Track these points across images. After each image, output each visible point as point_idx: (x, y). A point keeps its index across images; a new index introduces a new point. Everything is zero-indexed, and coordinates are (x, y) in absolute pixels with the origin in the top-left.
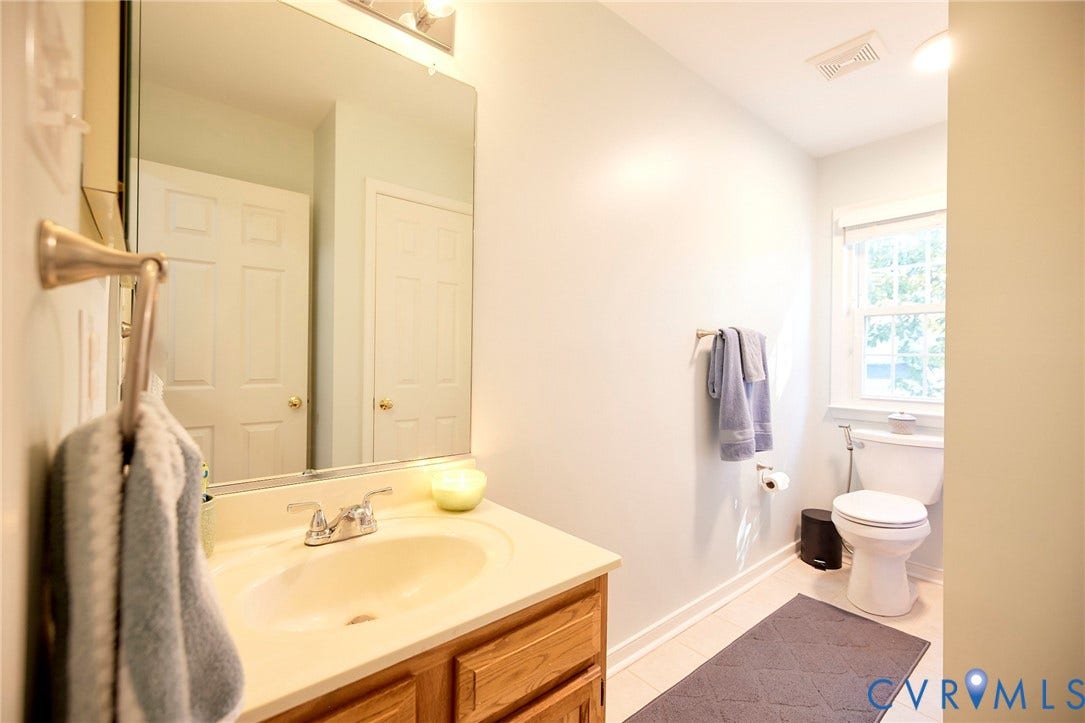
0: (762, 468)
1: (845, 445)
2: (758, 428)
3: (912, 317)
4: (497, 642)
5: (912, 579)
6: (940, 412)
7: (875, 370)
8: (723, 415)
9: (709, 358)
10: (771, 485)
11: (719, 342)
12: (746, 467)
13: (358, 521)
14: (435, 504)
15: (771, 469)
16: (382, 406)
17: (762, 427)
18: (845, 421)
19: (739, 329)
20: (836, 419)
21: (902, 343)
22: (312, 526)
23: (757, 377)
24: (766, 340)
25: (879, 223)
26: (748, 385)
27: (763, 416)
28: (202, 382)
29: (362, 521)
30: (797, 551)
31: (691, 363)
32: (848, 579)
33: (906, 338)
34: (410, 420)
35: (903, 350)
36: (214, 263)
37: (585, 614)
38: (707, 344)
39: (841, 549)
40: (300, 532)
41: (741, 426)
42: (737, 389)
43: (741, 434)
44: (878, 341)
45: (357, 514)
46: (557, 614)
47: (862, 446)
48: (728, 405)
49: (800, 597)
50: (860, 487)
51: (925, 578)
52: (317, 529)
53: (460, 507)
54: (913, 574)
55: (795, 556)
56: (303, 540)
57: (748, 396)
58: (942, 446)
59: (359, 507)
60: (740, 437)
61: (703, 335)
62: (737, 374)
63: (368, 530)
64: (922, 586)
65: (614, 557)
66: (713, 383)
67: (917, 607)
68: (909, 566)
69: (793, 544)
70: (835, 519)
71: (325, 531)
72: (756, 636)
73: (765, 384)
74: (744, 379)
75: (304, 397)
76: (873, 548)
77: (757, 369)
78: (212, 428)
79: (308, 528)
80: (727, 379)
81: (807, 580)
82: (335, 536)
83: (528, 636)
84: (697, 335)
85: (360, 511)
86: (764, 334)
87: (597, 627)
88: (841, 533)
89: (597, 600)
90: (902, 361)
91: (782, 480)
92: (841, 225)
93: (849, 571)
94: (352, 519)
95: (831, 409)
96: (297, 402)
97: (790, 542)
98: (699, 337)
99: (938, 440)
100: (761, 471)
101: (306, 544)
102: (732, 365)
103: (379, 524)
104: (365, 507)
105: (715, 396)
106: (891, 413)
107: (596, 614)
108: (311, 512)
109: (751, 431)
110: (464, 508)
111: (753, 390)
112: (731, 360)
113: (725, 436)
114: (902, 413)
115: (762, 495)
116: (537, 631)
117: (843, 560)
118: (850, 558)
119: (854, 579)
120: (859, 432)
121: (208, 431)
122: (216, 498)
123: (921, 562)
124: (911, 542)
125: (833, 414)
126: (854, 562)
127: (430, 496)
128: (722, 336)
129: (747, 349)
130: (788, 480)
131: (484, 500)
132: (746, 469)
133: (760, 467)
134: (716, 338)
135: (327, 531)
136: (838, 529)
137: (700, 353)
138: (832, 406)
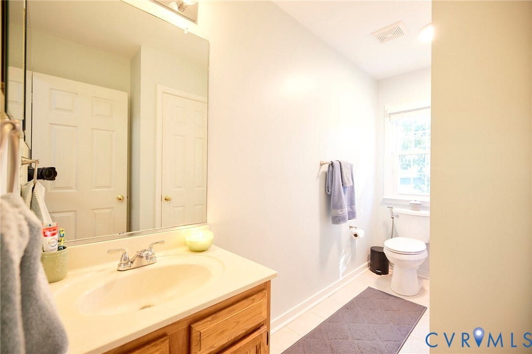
0: (352, 227)
1: (390, 216)
2: (350, 209)
3: (424, 156)
4: (212, 316)
5: (420, 278)
6: (428, 199)
7: (404, 180)
8: (333, 202)
9: (326, 175)
10: (356, 235)
11: (331, 167)
12: (344, 227)
13: (145, 258)
14: (187, 248)
15: (356, 228)
16: (166, 199)
17: (351, 208)
18: (390, 204)
19: (340, 161)
20: (387, 204)
21: (419, 168)
22: (121, 261)
23: (349, 184)
24: (353, 167)
25: (405, 112)
26: (344, 188)
27: (352, 203)
28: (70, 188)
29: (147, 258)
30: (368, 267)
31: (318, 178)
32: (391, 279)
33: (421, 166)
34: (180, 206)
35: (419, 171)
36: (76, 127)
37: (259, 300)
38: (325, 168)
39: (388, 265)
40: (115, 264)
41: (341, 207)
42: (339, 189)
43: (341, 211)
44: (408, 167)
45: (144, 255)
46: (244, 301)
47: (398, 216)
48: (335, 198)
49: (369, 288)
50: (397, 236)
51: (425, 277)
52: (124, 262)
53: (200, 250)
54: (419, 276)
55: (368, 269)
56: (116, 268)
57: (345, 193)
58: (429, 216)
59: (145, 250)
60: (341, 213)
61: (323, 164)
62: (339, 183)
63: (152, 262)
64: (424, 281)
65: (274, 272)
66: (328, 187)
67: (422, 291)
68: (418, 272)
69: (367, 263)
70: (385, 251)
71: (128, 263)
72: (348, 307)
73: (352, 188)
74: (343, 185)
75: (125, 196)
76: (403, 264)
77: (349, 180)
78: (75, 211)
79: (119, 262)
80: (335, 185)
81: (372, 280)
82: (134, 265)
83: (229, 312)
84: (321, 164)
85: (146, 252)
86: (352, 164)
87: (265, 307)
88: (388, 258)
89: (265, 294)
90: (419, 176)
91: (361, 233)
92: (388, 112)
93: (392, 275)
94: (142, 257)
95: (384, 199)
96: (122, 198)
97: (365, 262)
98: (321, 165)
99: (427, 213)
100: (351, 229)
101: (118, 270)
102: (337, 178)
103: (157, 259)
104: (148, 251)
105: (329, 193)
106: (411, 201)
107: (265, 300)
108: (121, 253)
109: (346, 209)
110: (202, 250)
111: (347, 190)
112: (337, 176)
113: (334, 212)
114: (416, 201)
115: (352, 241)
116: (233, 310)
117: (390, 270)
118: (392, 269)
119: (393, 279)
120: (396, 210)
121: (73, 213)
122: (68, 248)
123: (423, 270)
124: (420, 261)
125: (385, 201)
126: (394, 271)
127: (185, 244)
128: (332, 165)
129: (344, 170)
130: (364, 233)
131: (213, 245)
132: (344, 228)
133: (351, 227)
134: (329, 166)
135: (129, 263)
136: (386, 256)
137: (322, 173)
138: (385, 197)
